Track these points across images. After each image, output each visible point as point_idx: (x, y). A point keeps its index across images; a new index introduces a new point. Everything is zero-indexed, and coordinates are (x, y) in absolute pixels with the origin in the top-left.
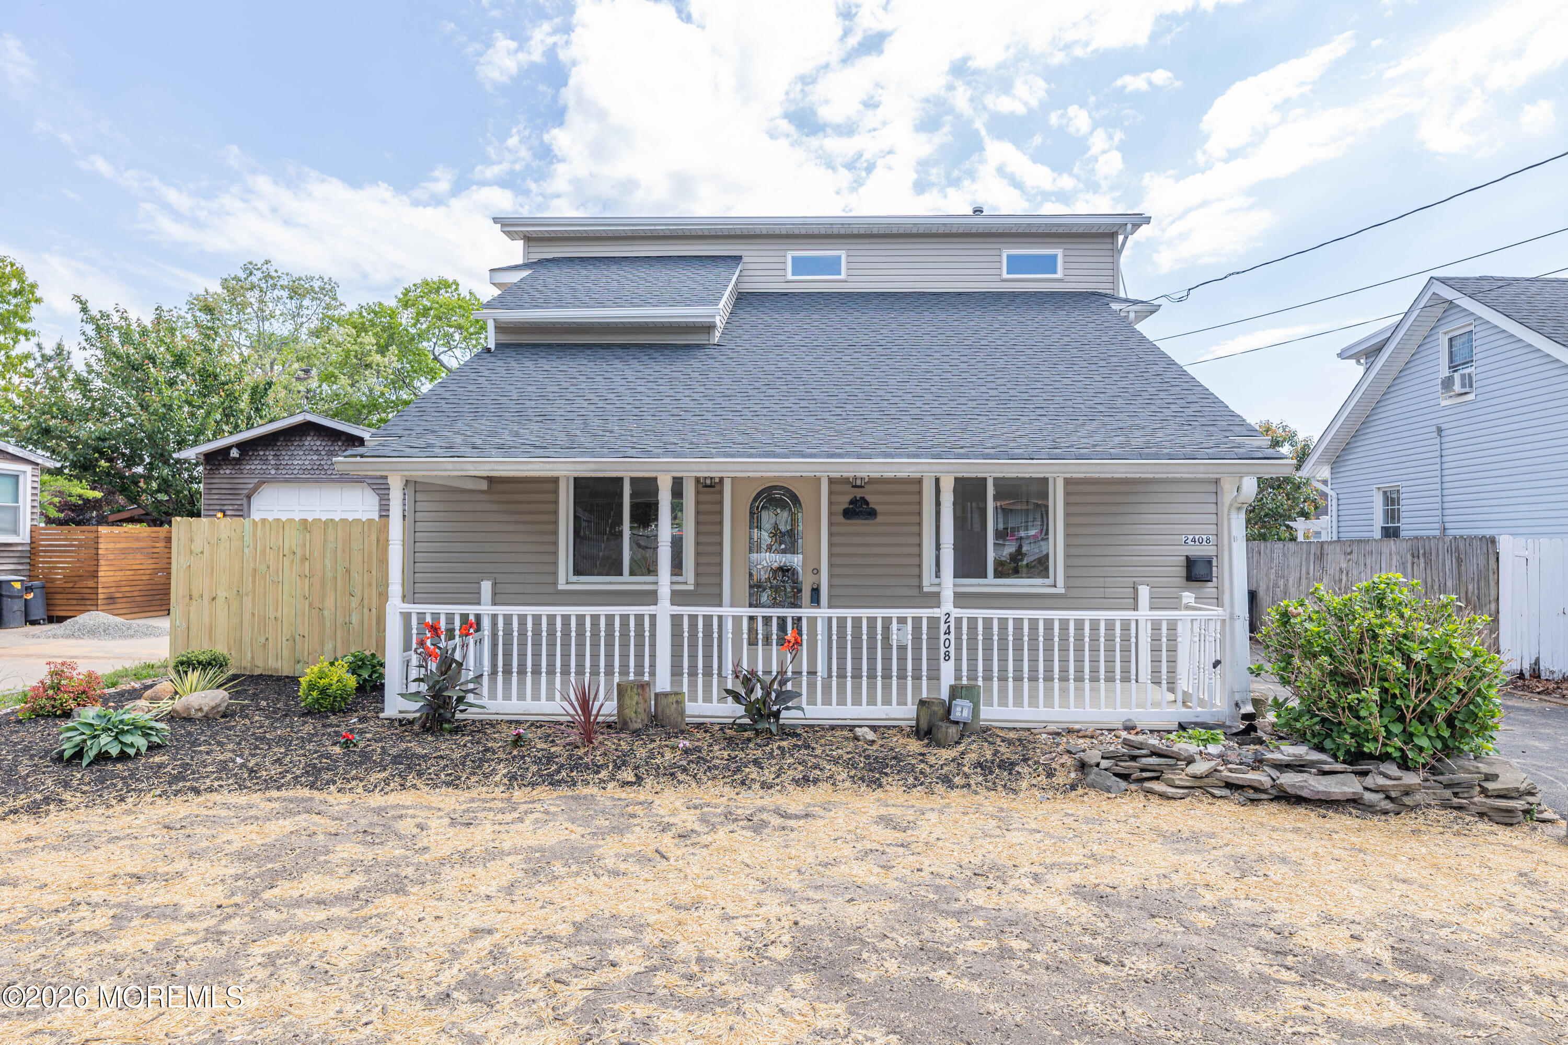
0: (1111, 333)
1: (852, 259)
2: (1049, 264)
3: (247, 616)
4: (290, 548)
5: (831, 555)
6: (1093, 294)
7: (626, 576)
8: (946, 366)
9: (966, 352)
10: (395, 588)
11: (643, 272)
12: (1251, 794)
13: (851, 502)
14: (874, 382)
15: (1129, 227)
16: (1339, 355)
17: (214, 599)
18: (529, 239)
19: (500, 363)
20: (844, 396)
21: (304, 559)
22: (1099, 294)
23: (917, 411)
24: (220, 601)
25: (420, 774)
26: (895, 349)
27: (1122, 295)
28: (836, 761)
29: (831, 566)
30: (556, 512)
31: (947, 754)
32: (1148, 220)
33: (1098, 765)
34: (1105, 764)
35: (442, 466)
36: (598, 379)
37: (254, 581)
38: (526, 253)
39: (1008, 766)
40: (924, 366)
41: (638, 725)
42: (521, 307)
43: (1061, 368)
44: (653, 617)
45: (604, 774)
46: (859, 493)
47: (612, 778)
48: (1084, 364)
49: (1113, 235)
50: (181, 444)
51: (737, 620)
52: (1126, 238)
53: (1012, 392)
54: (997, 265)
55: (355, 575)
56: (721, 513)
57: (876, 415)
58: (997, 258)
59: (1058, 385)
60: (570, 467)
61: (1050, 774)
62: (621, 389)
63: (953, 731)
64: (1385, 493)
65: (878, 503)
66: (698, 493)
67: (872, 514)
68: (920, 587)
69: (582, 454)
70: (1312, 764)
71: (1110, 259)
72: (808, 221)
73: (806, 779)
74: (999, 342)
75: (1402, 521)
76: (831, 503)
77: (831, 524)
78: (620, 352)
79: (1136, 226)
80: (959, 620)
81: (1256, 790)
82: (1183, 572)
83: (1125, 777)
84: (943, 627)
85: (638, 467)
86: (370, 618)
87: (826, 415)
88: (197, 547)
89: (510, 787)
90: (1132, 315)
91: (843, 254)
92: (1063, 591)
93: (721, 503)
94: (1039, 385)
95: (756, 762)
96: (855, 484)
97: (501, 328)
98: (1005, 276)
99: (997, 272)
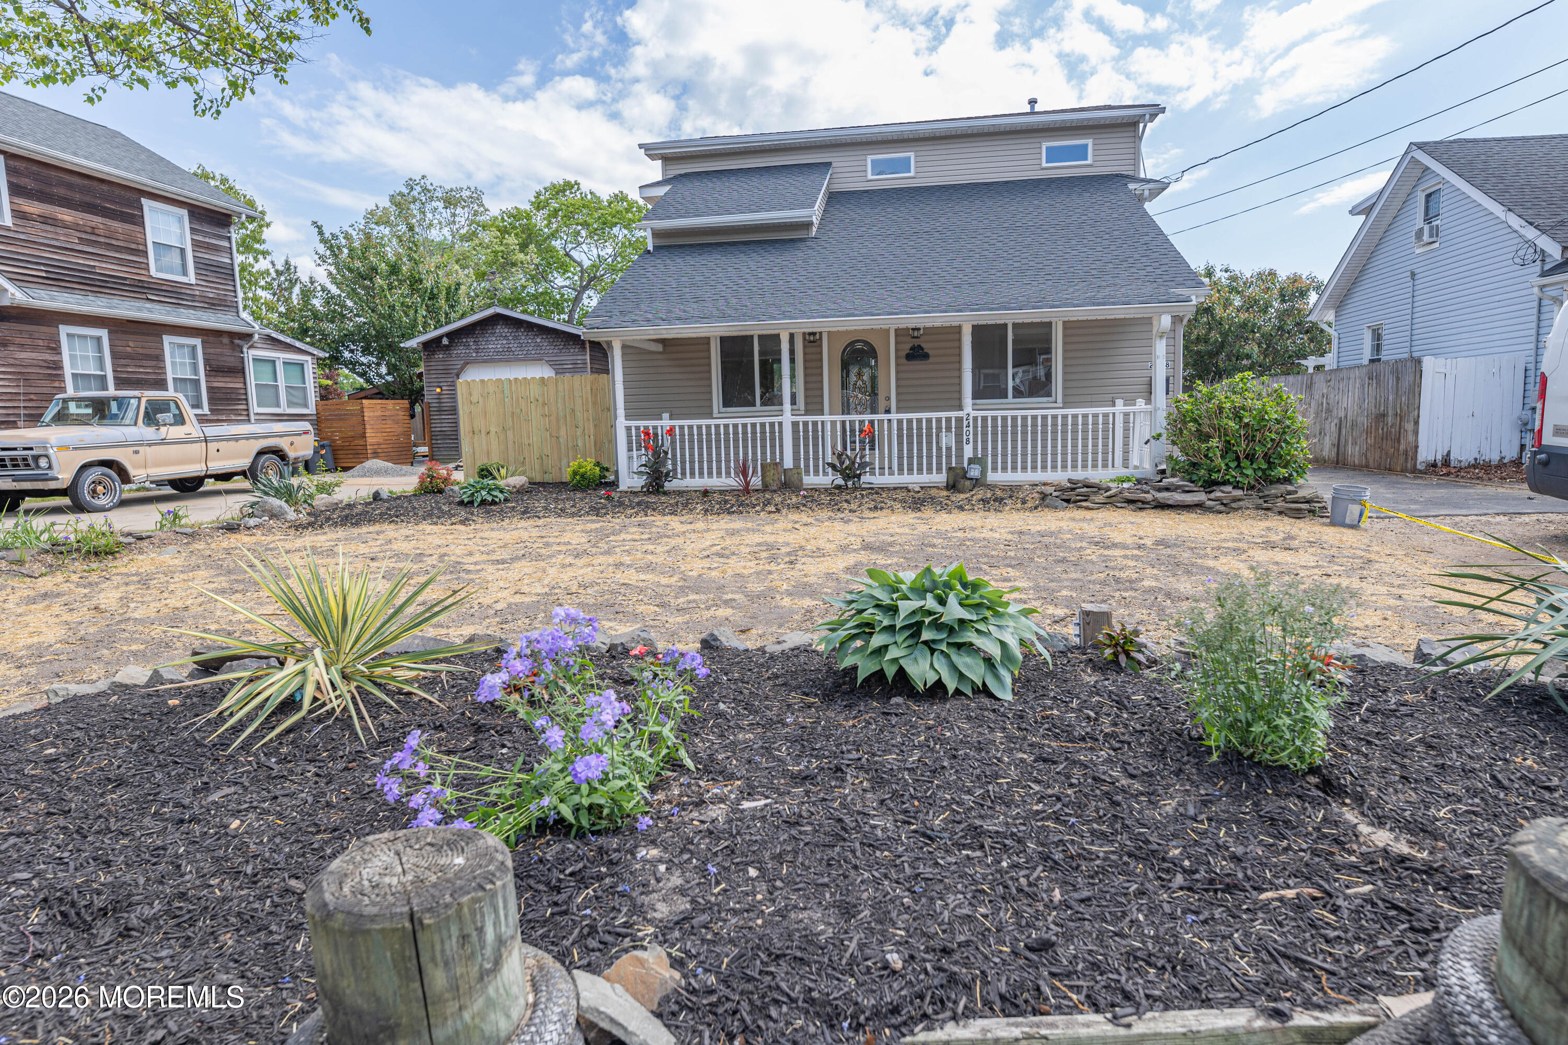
0: (1121, 210)
1: (919, 159)
2: (1081, 152)
3: (510, 444)
5: (898, 387)
6: (1117, 175)
7: (758, 407)
8: (986, 245)
9: (1003, 233)
10: (621, 412)
11: (755, 181)
12: (1140, 505)
13: (911, 349)
14: (930, 261)
15: (1147, 117)
16: (1350, 212)
17: (488, 433)
18: (667, 160)
19: (659, 261)
20: (907, 273)
21: (544, 404)
22: (1122, 176)
23: (959, 281)
24: (492, 434)
25: (654, 510)
26: (949, 233)
27: (1142, 176)
28: (895, 500)
29: (898, 394)
30: (709, 365)
31: (962, 496)
32: (1163, 110)
33: (1051, 495)
34: (1055, 494)
36: (730, 269)
37: (513, 420)
38: (664, 171)
39: (1000, 500)
40: (969, 246)
41: (775, 488)
42: (669, 218)
43: (1074, 242)
44: (780, 424)
45: (758, 508)
46: (916, 342)
47: (763, 510)
48: (1092, 238)
49: (1134, 125)
50: (404, 337)
51: (833, 423)
52: (1145, 126)
53: (1031, 264)
54: (1038, 156)
55: (578, 414)
56: (821, 360)
57: (928, 286)
58: (1038, 151)
59: (1067, 256)
60: (716, 329)
61: (1024, 502)
62: (747, 276)
63: (968, 483)
64: (1374, 331)
65: (930, 349)
66: (805, 347)
67: (926, 356)
69: (733, 321)
70: (1180, 487)
71: (1132, 145)
72: (883, 128)
73: (876, 508)
74: (1030, 223)
75: (1383, 353)
76: (897, 350)
77: (897, 365)
78: (743, 248)
79: (1153, 116)
80: (975, 419)
81: (1143, 502)
82: (1147, 388)
83: (1068, 501)
84: (965, 423)
85: (768, 327)
87: (893, 288)
88: (474, 398)
89: (705, 514)
90: (1146, 193)
91: (912, 155)
92: (1061, 405)
93: (821, 353)
94: (1053, 257)
95: (847, 501)
97: (656, 234)
98: (1044, 165)
99: (1037, 162)
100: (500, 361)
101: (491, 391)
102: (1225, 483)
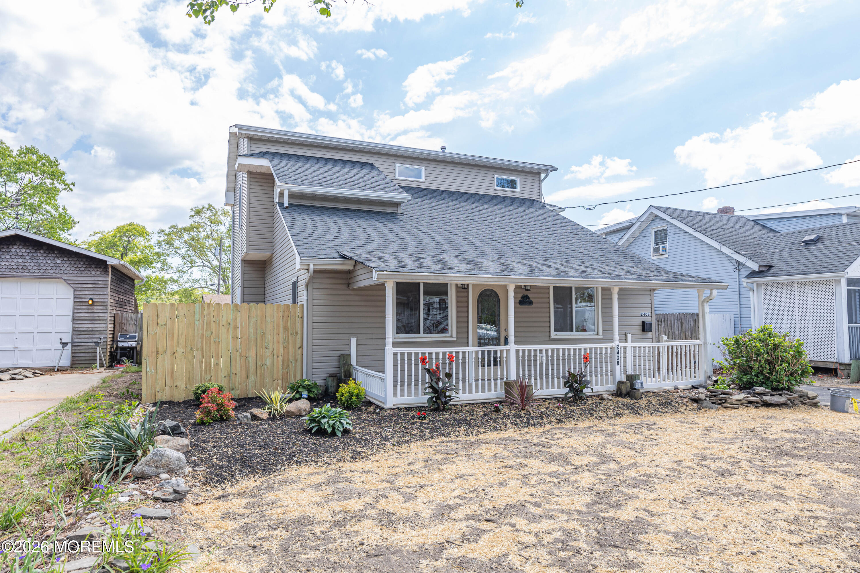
1: (427, 171)
4: (227, 321)
7: (422, 334)
10: (390, 340)
13: (522, 297)
15: (547, 171)
17: (174, 353)
18: (251, 139)
21: (236, 327)
22: (534, 200)
24: (179, 355)
27: (546, 202)
32: (556, 169)
33: (705, 399)
34: (707, 399)
37: (202, 342)
42: (301, 184)
46: (526, 293)
49: (538, 174)
52: (546, 176)
54: (492, 182)
55: (268, 337)
56: (467, 302)
58: (492, 179)
61: (686, 405)
63: (637, 392)
65: (535, 298)
66: (457, 292)
67: (531, 303)
68: (550, 336)
71: (537, 185)
76: (515, 297)
77: (515, 307)
79: (551, 171)
82: (641, 328)
83: (715, 404)
84: (616, 351)
86: (278, 361)
91: (423, 168)
92: (602, 337)
93: (467, 297)
96: (526, 288)
97: (290, 195)
98: (496, 188)
99: (492, 185)
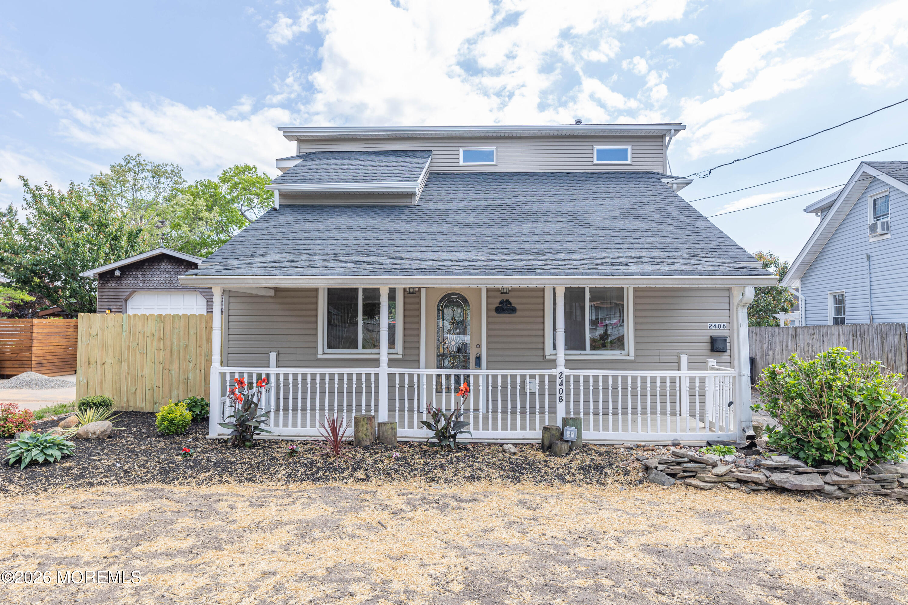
0: (662, 197)
1: (500, 152)
2: (623, 154)
3: (124, 375)
4: (151, 332)
5: (488, 336)
6: (651, 173)
7: (360, 350)
8: (559, 218)
9: (572, 209)
10: (216, 357)
11: (370, 160)
12: (753, 486)
13: (500, 303)
14: (514, 228)
15: (673, 131)
16: (805, 210)
17: (104, 364)
18: (301, 141)
19: (282, 217)
20: (496, 237)
21: (160, 339)
22: (654, 173)
23: (541, 246)
24: (108, 365)
25: (231, 474)
26: (527, 207)
27: (669, 173)
28: (491, 466)
29: (488, 343)
30: (316, 310)
31: (561, 461)
32: (684, 127)
33: (656, 468)
34: (661, 467)
35: (246, 281)
36: (343, 226)
37: (129, 353)
38: (299, 149)
39: (600, 469)
40: (545, 218)
41: (368, 443)
42: (295, 182)
43: (631, 219)
45: (346, 474)
46: (505, 297)
47: (351, 476)
48: (645, 216)
49: (662, 137)
50: (85, 267)
51: (429, 376)
52: (671, 138)
53: (600, 234)
54: (590, 155)
55: (192, 350)
56: (419, 310)
57: (516, 249)
58: (590, 151)
59: (629, 230)
60: (325, 281)
61: (626, 474)
62: (357, 233)
63: (565, 446)
64: (835, 296)
65: (518, 304)
66: (405, 297)
67: (513, 310)
68: (544, 356)
69: (333, 273)
70: (792, 467)
71: (661, 152)
72: (473, 129)
73: (473, 477)
74: (592, 203)
75: (846, 314)
76: (488, 304)
77: (488, 317)
78: (356, 210)
79: (677, 131)
80: (568, 377)
81: (756, 484)
82: (708, 346)
83: (674, 476)
84: (558, 381)
85: (368, 281)
86: (200, 375)
87: (484, 249)
88: (93, 332)
89: (287, 482)
90: (675, 186)
91: (495, 149)
92: (633, 358)
93: (419, 303)
94: (617, 230)
95: (441, 466)
96: (503, 292)
97: (283, 195)
98: (596, 162)
99: (590, 159)
100: (162, 290)
101: (110, 325)
102: (837, 463)
